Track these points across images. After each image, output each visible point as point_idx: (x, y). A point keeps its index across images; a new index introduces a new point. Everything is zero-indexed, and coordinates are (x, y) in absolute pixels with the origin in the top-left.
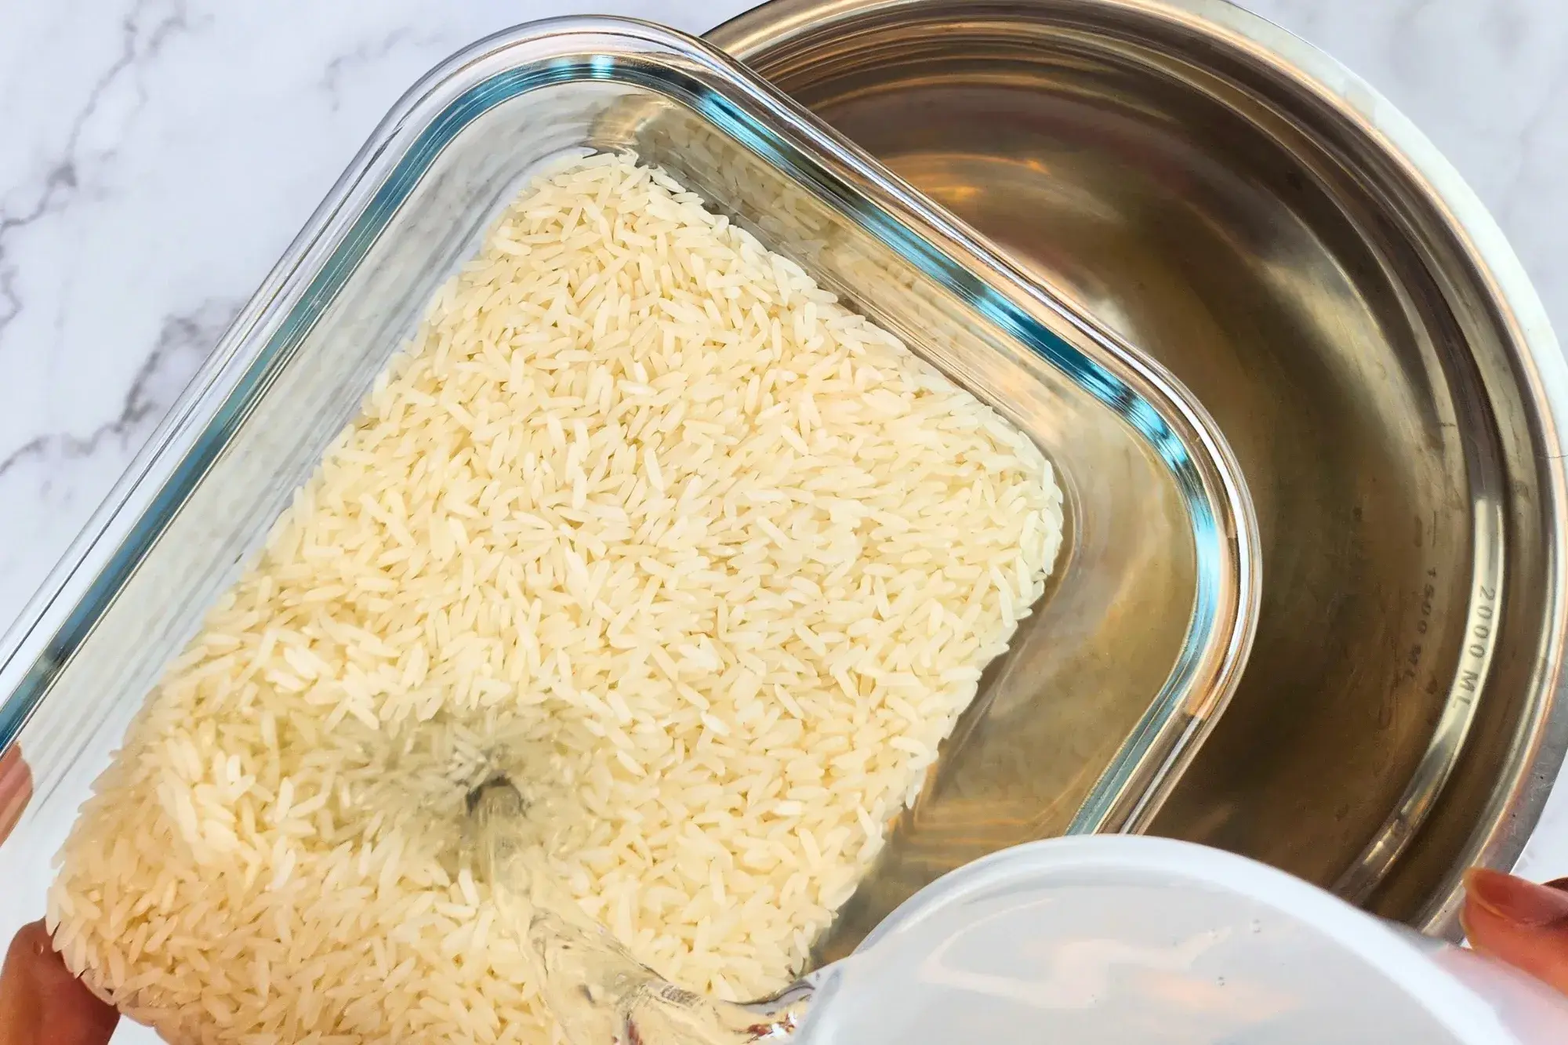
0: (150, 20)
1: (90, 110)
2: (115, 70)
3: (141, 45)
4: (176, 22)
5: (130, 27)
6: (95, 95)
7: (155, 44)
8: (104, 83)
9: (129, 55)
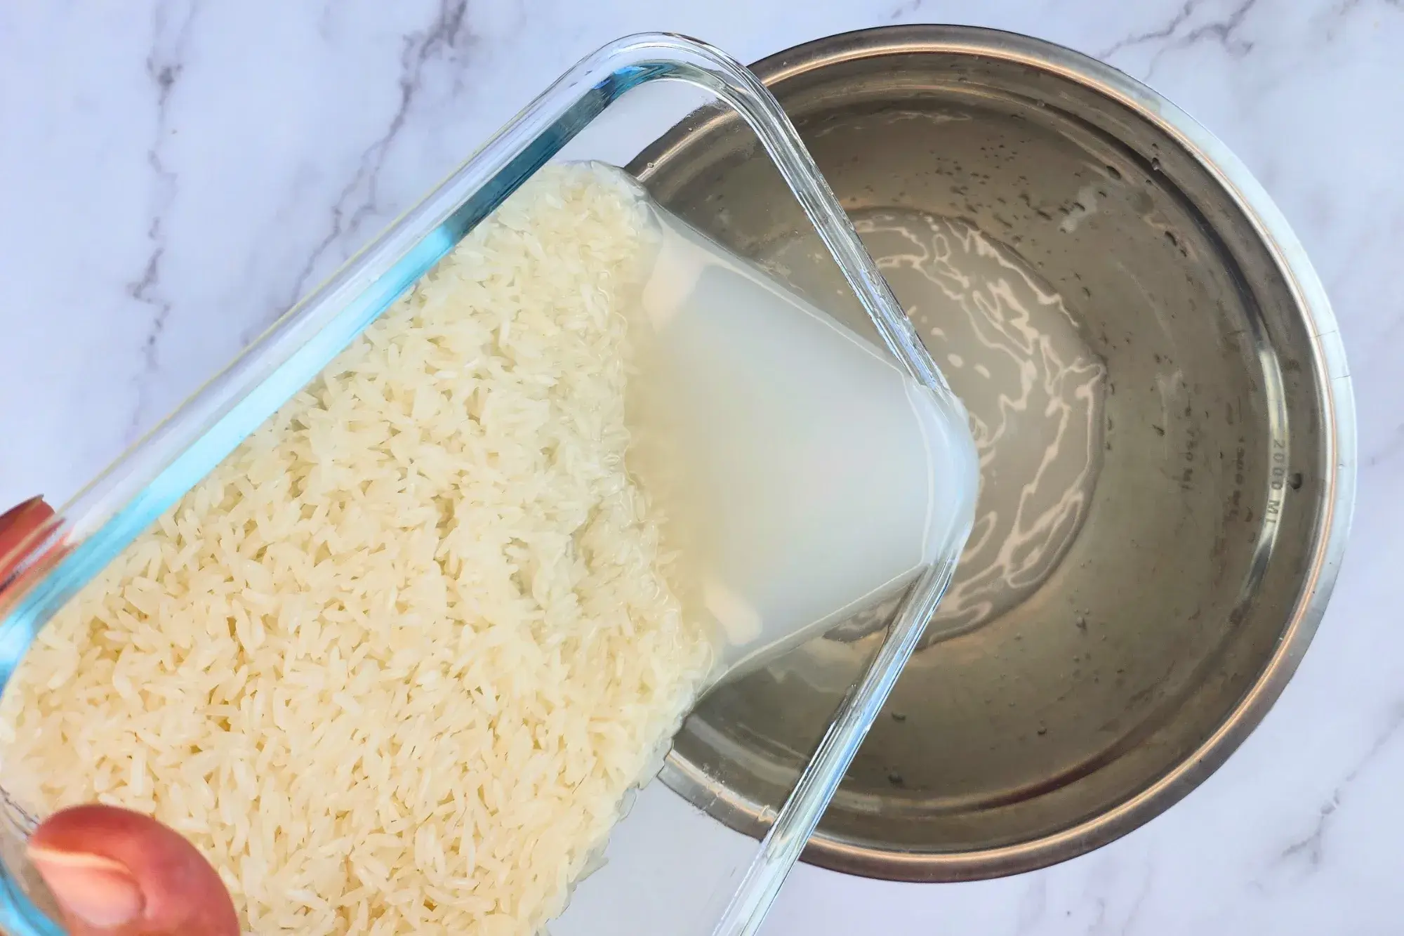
0: (351, 206)
1: (308, 271)
2: (326, 242)
3: (345, 224)
4: (369, 208)
5: (337, 212)
6: (312, 260)
7: (355, 224)
8: (317, 252)
9: (337, 230)
